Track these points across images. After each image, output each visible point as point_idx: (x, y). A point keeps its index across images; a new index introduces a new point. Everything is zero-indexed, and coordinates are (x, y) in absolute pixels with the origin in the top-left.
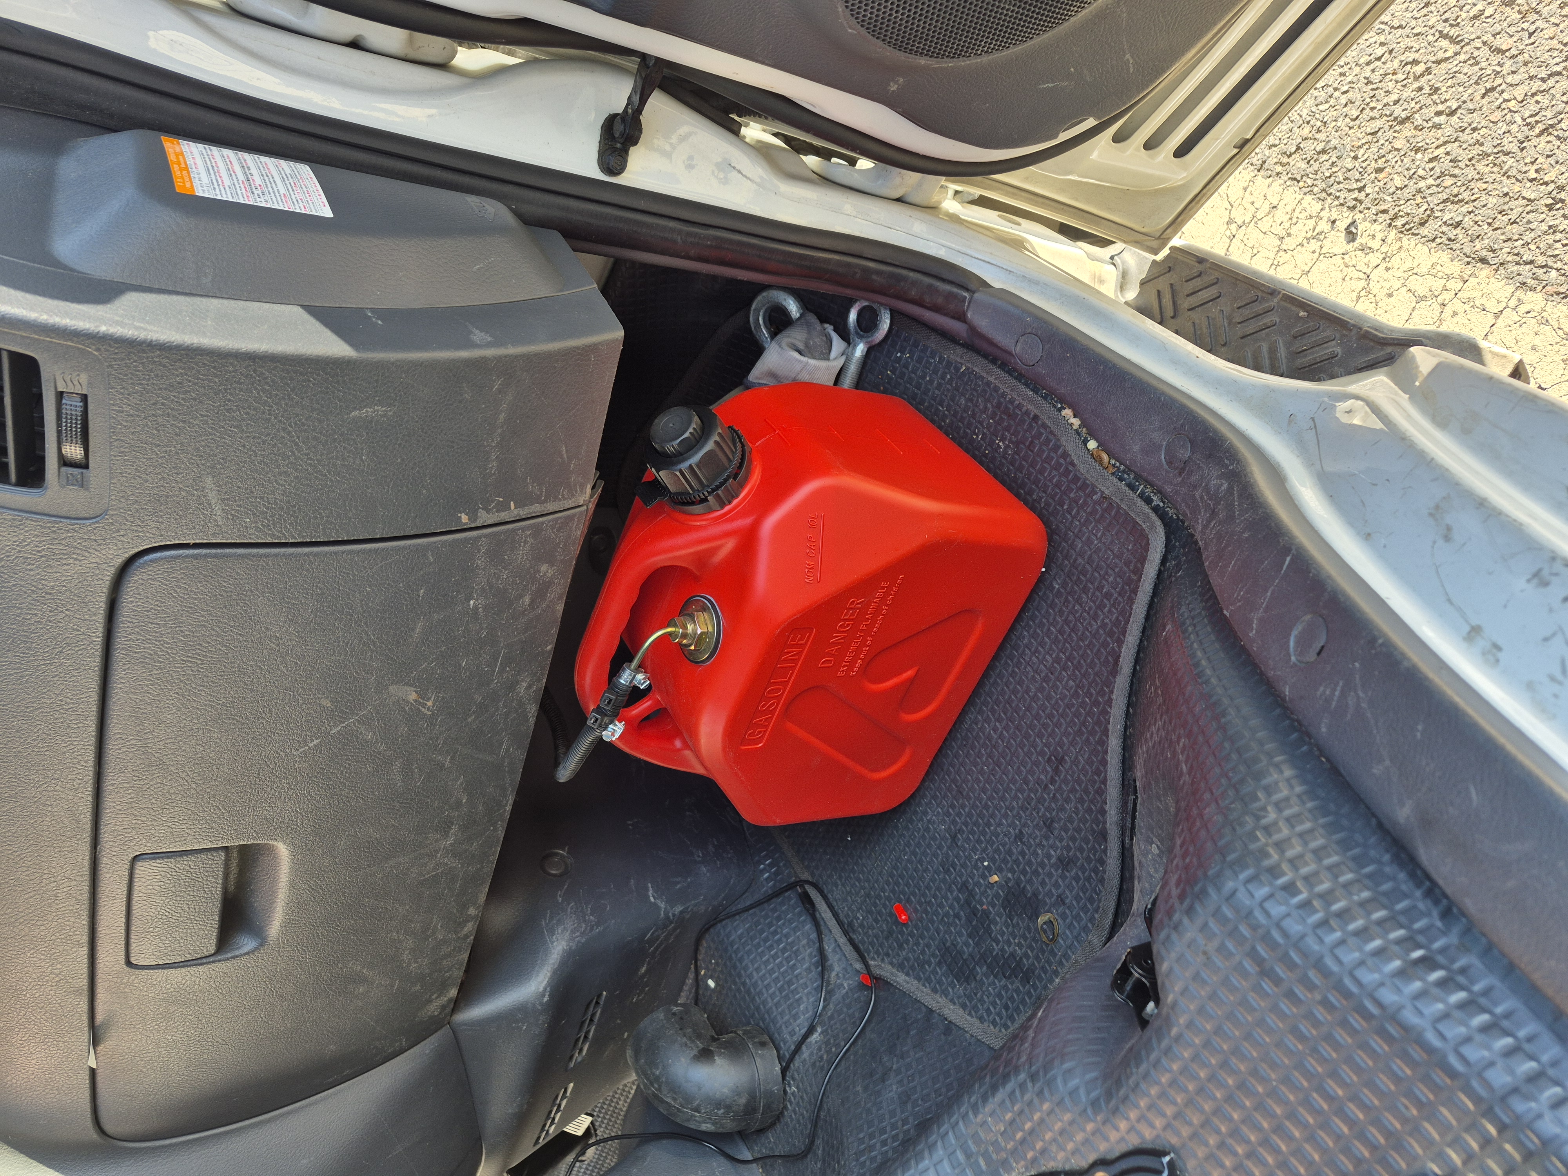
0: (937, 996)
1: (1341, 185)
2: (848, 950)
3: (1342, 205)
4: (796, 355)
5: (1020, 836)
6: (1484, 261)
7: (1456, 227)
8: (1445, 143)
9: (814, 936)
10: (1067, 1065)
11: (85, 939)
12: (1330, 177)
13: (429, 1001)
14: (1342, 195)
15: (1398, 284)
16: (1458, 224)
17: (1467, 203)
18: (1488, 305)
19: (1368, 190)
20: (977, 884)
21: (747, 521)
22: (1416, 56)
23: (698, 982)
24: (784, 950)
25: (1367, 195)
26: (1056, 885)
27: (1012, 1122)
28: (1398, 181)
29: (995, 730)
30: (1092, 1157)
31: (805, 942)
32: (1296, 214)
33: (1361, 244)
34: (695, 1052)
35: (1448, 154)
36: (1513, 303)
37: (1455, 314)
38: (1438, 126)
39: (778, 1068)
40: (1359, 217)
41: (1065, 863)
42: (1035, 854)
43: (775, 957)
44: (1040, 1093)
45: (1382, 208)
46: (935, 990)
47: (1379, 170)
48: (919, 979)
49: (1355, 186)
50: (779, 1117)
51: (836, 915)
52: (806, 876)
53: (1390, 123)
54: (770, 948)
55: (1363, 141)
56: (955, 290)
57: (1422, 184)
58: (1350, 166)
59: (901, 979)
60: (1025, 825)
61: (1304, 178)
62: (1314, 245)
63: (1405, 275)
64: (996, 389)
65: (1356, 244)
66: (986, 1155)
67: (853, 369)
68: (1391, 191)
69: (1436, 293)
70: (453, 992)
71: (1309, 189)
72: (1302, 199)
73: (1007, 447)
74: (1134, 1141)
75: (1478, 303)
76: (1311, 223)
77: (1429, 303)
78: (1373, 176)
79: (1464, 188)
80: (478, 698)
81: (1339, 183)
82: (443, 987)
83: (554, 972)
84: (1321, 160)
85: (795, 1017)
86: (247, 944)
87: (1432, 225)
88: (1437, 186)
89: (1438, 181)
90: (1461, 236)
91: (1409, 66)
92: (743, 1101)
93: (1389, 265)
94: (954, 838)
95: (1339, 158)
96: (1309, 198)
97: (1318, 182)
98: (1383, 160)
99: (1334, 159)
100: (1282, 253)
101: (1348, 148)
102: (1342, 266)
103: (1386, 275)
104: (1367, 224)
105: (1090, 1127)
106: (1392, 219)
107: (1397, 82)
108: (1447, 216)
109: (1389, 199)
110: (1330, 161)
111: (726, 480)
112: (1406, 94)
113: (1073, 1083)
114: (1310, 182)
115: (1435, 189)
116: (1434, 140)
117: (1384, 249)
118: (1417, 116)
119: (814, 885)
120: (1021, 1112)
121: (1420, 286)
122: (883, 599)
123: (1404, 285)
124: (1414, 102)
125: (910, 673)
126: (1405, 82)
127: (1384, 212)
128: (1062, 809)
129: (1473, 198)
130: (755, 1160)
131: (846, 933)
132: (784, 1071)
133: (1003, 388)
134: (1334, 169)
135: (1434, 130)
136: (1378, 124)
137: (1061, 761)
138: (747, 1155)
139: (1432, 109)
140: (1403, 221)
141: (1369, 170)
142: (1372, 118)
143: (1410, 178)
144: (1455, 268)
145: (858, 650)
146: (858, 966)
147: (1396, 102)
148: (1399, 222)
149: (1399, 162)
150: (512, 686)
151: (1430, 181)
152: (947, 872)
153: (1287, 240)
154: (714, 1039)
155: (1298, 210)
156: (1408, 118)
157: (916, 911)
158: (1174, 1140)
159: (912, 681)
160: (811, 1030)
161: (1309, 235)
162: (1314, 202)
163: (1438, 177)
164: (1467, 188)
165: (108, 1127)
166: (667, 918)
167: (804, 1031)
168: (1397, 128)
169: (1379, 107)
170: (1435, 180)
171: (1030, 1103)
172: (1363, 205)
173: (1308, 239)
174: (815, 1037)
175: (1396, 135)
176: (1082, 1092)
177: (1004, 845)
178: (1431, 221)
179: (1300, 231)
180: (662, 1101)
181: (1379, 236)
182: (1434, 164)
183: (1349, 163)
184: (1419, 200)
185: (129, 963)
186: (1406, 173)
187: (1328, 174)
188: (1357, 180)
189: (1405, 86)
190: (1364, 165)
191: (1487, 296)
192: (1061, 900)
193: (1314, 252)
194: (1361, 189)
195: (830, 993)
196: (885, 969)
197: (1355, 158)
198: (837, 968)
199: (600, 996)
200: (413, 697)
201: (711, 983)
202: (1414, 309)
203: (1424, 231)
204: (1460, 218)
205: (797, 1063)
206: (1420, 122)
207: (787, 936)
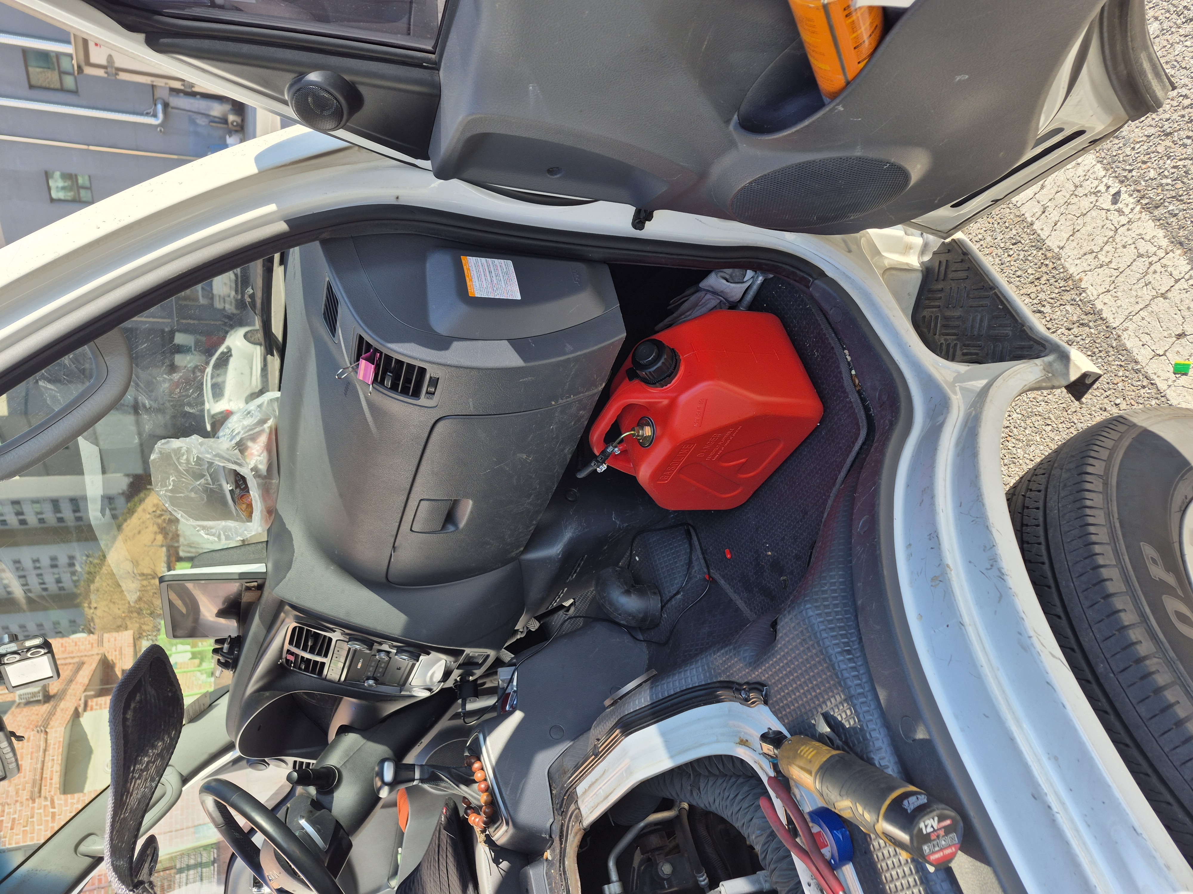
0: (735, 595)
1: (1120, 164)
2: (702, 561)
3: (1116, 177)
4: (724, 281)
5: (783, 539)
6: (1181, 244)
7: (1174, 216)
8: (1185, 159)
9: (688, 550)
10: (746, 648)
11: (399, 521)
12: (1115, 156)
13: (513, 552)
14: (1119, 171)
15: (1130, 242)
16: (1176, 215)
17: (1184, 203)
18: (1174, 273)
19: (1134, 173)
20: (762, 552)
21: (674, 395)
22: (1188, 92)
23: (631, 556)
24: (673, 553)
25: (1133, 176)
26: (792, 565)
27: (725, 661)
28: (1152, 174)
29: (784, 488)
30: (746, 680)
31: (684, 552)
32: (1089, 174)
33: (1119, 208)
34: (623, 590)
35: (1184, 166)
36: (1187, 277)
37: (1155, 272)
38: (1185, 146)
39: (660, 605)
40: (1123, 189)
41: (797, 558)
42: (787, 549)
43: (668, 555)
44: (735, 655)
45: (1138, 188)
46: (735, 592)
47: (1144, 162)
48: (730, 585)
49: (1128, 167)
50: (657, 625)
51: (700, 544)
52: (690, 522)
53: (1160, 133)
54: (667, 551)
55: (1141, 140)
56: (806, 276)
57: (1164, 181)
58: (1129, 153)
59: (722, 582)
60: (786, 535)
61: (1101, 151)
62: (1093, 198)
63: (1137, 237)
64: (819, 325)
65: (1116, 207)
66: (714, 669)
67: (755, 288)
68: (1146, 178)
69: (1150, 255)
70: (522, 549)
71: (1101, 160)
72: (1095, 165)
73: (818, 356)
74: (759, 680)
75: (1169, 269)
76: (1096, 183)
77: (1144, 260)
78: (1139, 165)
79: (1185, 193)
80: (549, 456)
81: (1119, 162)
82: (519, 547)
83: (565, 546)
84: (1114, 143)
85: (672, 585)
86: (451, 528)
87: (1162, 210)
88: (1172, 186)
89: (1174, 183)
90: (1174, 223)
91: (1182, 98)
92: (641, 616)
93: (1130, 227)
94: (757, 529)
95: (1124, 145)
96: (1099, 166)
97: (1108, 157)
98: (1148, 156)
99: (1121, 145)
100: (1073, 197)
101: (1131, 140)
102: (1105, 218)
103: (1126, 233)
104: (1126, 196)
105: (747, 670)
106: (1141, 198)
107: (1172, 106)
108: (1171, 208)
109: (1143, 183)
110: (1119, 145)
111: (665, 378)
112: (1175, 116)
113: (747, 654)
114: (1103, 155)
115: (1169, 187)
116: (1180, 154)
117: (1130, 216)
118: (1176, 134)
119: (692, 527)
120: (728, 659)
121: (1143, 247)
122: (731, 435)
123: (1134, 243)
124: (1177, 124)
125: (743, 460)
126: (1176, 108)
127: (1139, 191)
128: (802, 534)
129: (1188, 201)
130: (644, 641)
131: (703, 554)
132: (662, 607)
133: (822, 326)
134: (1120, 152)
135: (1182, 147)
136: (1152, 131)
137: (806, 513)
138: (641, 637)
139: (1186, 132)
140: (1147, 201)
141: (1139, 160)
142: (1151, 126)
143: (1159, 174)
144: (1164, 243)
145: (717, 452)
146: (705, 570)
147: (1167, 120)
148: (1144, 201)
149: (1157, 161)
150: (563, 450)
151: (1169, 181)
152: (751, 542)
153: (1079, 189)
154: (633, 586)
155: (1091, 172)
156: (1170, 133)
157: (735, 554)
158: (770, 683)
159: (744, 463)
160: (678, 593)
161: (1092, 190)
162: (1101, 169)
163: (1175, 180)
164: (1188, 193)
165: (390, 579)
166: (619, 527)
167: (674, 592)
168: (1163, 138)
169: (1157, 120)
170: (1172, 181)
171: (731, 657)
172: (1128, 183)
173: (1091, 193)
174: (679, 596)
175: (1160, 142)
176: (747, 659)
177: (777, 540)
178: (1161, 208)
179: (1089, 185)
180: (605, 607)
181: (1131, 206)
182: (1175, 170)
183: (1128, 151)
184: (1159, 191)
185: (411, 530)
186: (1158, 170)
187: (1115, 154)
188: (1130, 165)
189: (1175, 111)
190: (1137, 156)
191: (1175, 267)
192: (792, 573)
193: (1091, 203)
194: (1130, 171)
195: (690, 578)
196: (717, 576)
197: (1133, 149)
198: (696, 568)
199: (584, 556)
200: (525, 457)
201: (637, 558)
202: (1135, 260)
203: (1156, 213)
204: (1177, 212)
205: (669, 605)
206: (1176, 139)
207: (676, 547)
